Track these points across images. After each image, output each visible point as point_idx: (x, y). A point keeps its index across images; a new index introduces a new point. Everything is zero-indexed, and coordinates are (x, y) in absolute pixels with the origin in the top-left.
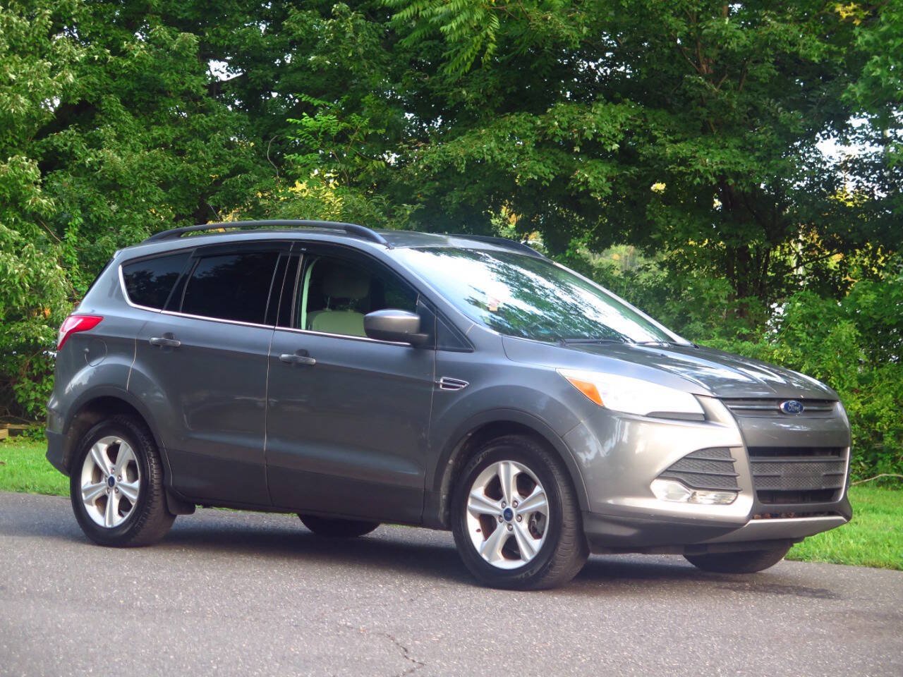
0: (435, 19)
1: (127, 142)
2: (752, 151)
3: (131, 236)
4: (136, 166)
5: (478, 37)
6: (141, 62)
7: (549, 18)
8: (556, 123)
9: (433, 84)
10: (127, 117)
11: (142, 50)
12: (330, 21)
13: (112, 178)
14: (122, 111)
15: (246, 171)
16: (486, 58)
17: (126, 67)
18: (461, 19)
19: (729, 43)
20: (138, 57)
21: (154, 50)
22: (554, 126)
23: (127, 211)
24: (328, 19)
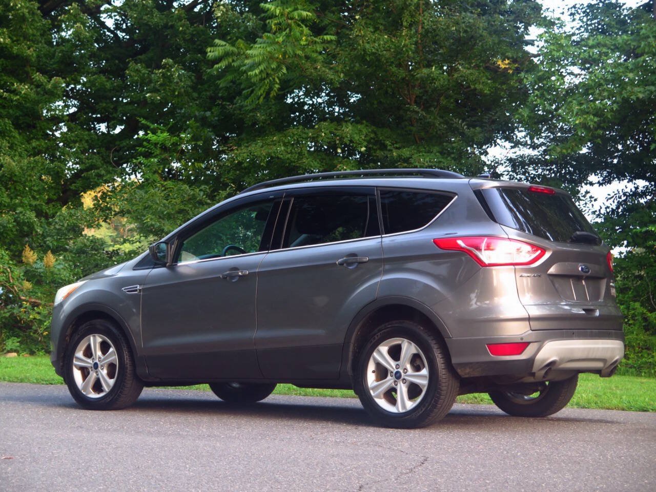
0: (244, 68)
1: (16, 150)
2: (449, 154)
3: (24, 215)
4: (25, 168)
5: (268, 80)
6: (26, 97)
7: (319, 67)
8: (323, 134)
9: (234, 110)
10: (15, 134)
11: (26, 89)
12: (160, 71)
13: (9, 176)
14: (13, 130)
15: (98, 168)
16: (273, 94)
17: (16, 100)
18: (262, 67)
19: (435, 83)
20: (24, 93)
21: (35, 89)
22: (322, 136)
23: (19, 198)
24: (159, 69)
